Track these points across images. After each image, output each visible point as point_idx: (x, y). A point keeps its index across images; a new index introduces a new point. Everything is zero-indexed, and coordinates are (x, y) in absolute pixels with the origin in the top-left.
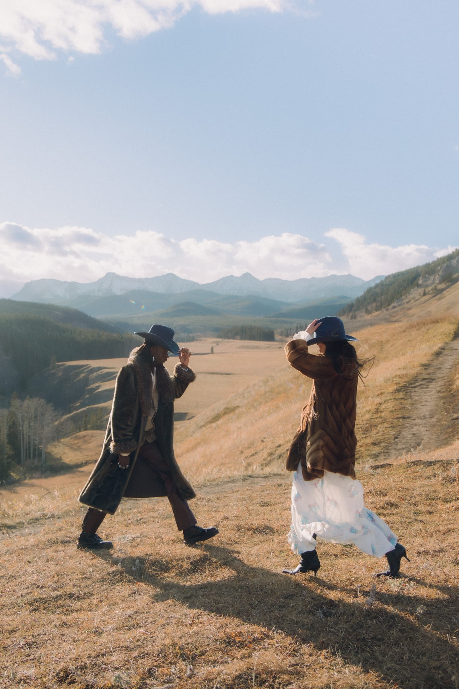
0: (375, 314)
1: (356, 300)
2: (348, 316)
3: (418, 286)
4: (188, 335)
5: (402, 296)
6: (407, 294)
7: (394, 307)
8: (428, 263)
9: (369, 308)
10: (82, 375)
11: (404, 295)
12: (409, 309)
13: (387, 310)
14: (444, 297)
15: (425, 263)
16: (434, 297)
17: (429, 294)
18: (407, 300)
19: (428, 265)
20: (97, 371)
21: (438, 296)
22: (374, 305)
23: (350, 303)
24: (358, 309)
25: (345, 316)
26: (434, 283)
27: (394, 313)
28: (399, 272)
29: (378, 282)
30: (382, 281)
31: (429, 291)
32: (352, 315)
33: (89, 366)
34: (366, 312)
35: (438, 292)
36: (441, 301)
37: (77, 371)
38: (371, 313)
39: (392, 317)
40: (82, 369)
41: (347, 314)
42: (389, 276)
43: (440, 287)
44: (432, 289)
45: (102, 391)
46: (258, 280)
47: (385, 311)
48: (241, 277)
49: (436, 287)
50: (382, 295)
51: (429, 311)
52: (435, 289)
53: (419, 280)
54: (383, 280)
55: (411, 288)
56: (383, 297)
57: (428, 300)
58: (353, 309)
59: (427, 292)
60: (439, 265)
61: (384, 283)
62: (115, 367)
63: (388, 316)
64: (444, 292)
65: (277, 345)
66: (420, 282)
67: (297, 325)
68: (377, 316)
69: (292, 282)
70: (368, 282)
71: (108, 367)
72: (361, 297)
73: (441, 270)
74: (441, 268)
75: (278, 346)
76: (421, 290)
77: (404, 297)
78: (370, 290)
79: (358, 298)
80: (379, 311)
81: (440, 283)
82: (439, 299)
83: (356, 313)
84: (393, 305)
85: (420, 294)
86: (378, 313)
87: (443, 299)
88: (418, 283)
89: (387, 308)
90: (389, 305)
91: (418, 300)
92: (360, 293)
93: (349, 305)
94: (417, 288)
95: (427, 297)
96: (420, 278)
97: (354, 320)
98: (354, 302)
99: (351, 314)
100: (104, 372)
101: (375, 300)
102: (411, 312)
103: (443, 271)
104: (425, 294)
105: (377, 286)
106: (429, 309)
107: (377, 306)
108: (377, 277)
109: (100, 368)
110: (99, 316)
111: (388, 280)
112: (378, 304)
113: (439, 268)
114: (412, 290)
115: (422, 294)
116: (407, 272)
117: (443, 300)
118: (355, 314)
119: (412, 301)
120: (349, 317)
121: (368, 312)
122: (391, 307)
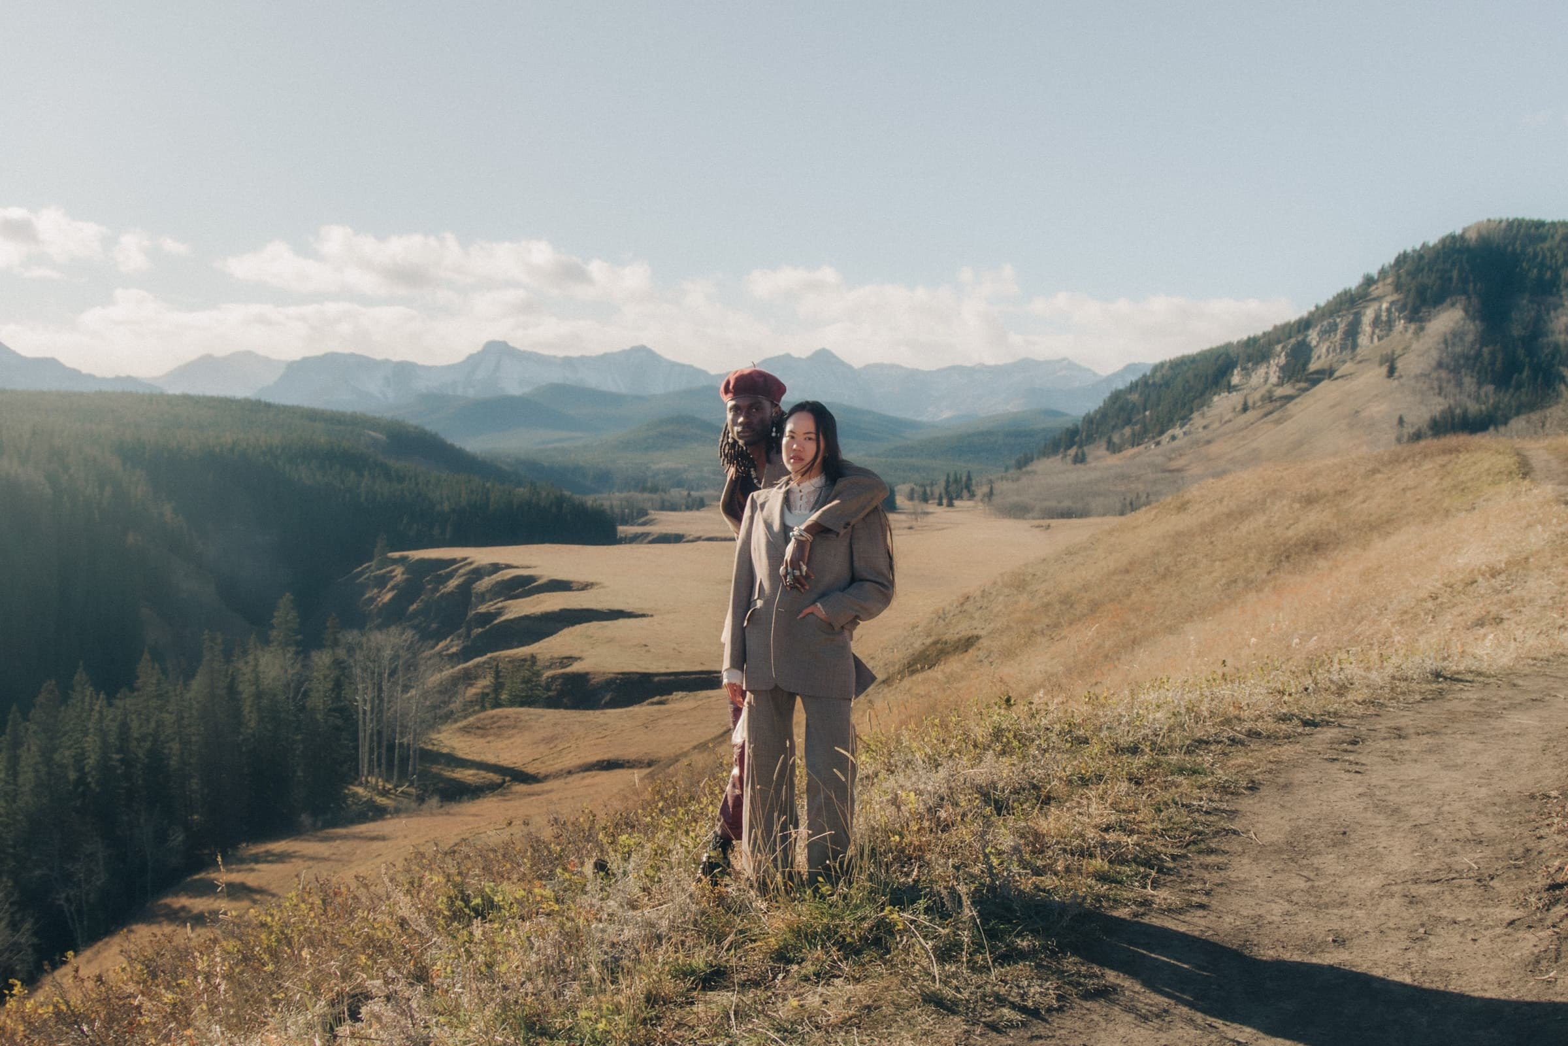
0: (1131, 451)
1: (1084, 418)
2: (1065, 456)
3: (1230, 388)
4: (689, 495)
5: (1192, 412)
6: (1205, 408)
7: (1173, 438)
8: (1252, 336)
9: (1116, 439)
10: (453, 584)
11: (1198, 410)
12: (1209, 442)
13: (1158, 444)
14: (1291, 417)
15: (1245, 338)
16: (1266, 415)
17: (1254, 408)
18: (1205, 422)
19: (1252, 342)
20: (490, 574)
21: (1275, 415)
22: (1127, 431)
23: (1070, 425)
24: (1090, 439)
25: (1061, 456)
26: (1266, 381)
27: (1173, 450)
28: (1183, 357)
29: (1133, 378)
30: (1144, 376)
31: (1254, 403)
32: (1076, 455)
33: (469, 560)
34: (1108, 449)
35: (1274, 404)
36: (1281, 426)
37: (442, 572)
38: (1120, 451)
39: (1170, 459)
40: (454, 567)
41: (1062, 450)
42: (1162, 365)
43: (1279, 392)
44: (1263, 399)
45: (515, 619)
46: (850, 367)
47: (1153, 446)
48: (808, 358)
49: (1270, 392)
50: (1145, 410)
51: (1254, 450)
52: (1269, 398)
53: (1233, 375)
54: (1148, 374)
55: (1215, 394)
56: (1147, 413)
57: (1252, 424)
58: (1077, 439)
59: (1250, 403)
60: (1279, 342)
61: (1151, 382)
62: (533, 563)
63: (1160, 460)
64: (1290, 406)
65: (902, 521)
66: (1236, 379)
67: (948, 476)
68: (1134, 457)
69: (929, 372)
70: (1109, 379)
71: (515, 564)
72: (1096, 412)
73: (1283, 354)
74: (1283, 348)
75: (907, 525)
76: (1235, 398)
77: (1195, 415)
78: (1116, 397)
79: (1088, 414)
80: (1138, 445)
81: (1280, 384)
82: (1278, 422)
83: (1086, 449)
84: (1170, 432)
85: (1234, 409)
86: (1136, 450)
87: (1286, 420)
88: (1229, 382)
89: (1158, 439)
90: (1162, 433)
91: (1230, 421)
92: (1092, 405)
93: (1068, 429)
94: (1226, 394)
95: (1251, 415)
96: (1235, 372)
97: (1079, 465)
98: (1080, 426)
99: (1073, 451)
100: (509, 576)
101: (1128, 422)
102: (1213, 449)
103: (1287, 355)
104: (1245, 409)
105: (1133, 387)
106: (1254, 445)
107: (1133, 434)
108: (1129, 368)
109: (496, 568)
110: (475, 444)
111: (1159, 374)
112: (1137, 427)
113: (1279, 348)
114: (1216, 398)
115: (1239, 407)
116: (1205, 356)
117: (1285, 424)
118: (1083, 454)
119: (1216, 425)
120: (1069, 459)
121: (1114, 448)
122: (1165, 438)
